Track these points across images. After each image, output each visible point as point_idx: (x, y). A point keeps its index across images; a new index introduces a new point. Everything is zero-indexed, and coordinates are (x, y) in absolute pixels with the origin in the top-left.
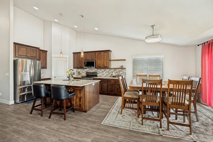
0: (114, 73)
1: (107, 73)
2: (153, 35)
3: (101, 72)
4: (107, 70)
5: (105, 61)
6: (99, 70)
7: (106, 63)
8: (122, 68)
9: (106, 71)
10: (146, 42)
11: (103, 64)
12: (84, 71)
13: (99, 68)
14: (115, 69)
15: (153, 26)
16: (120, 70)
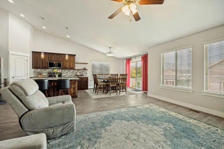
0: (78, 73)
1: (72, 73)
2: (110, 52)
3: (65, 72)
4: (72, 71)
5: (72, 63)
6: (63, 71)
7: (73, 65)
8: (85, 69)
9: (70, 72)
10: (107, 56)
11: (70, 66)
12: (45, 72)
13: (65, 68)
14: (78, 70)
15: (110, 48)
16: (83, 71)
